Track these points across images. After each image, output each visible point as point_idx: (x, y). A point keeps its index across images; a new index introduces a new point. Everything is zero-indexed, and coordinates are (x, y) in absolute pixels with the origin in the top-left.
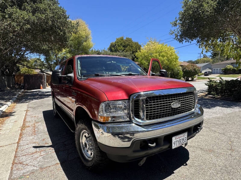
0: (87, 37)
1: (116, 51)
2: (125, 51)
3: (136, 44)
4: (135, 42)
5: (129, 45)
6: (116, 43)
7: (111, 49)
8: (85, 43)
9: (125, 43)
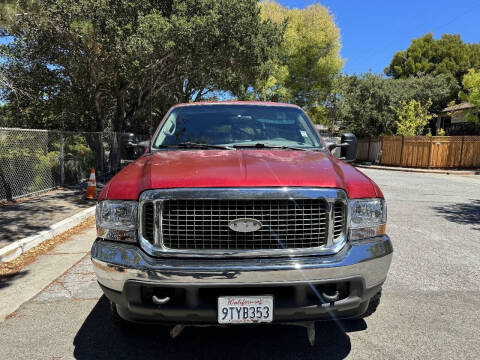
0: (329, 45)
1: (407, 73)
2: (435, 72)
3: (473, 50)
4: (472, 44)
5: (449, 55)
6: (410, 54)
7: (392, 71)
8: (322, 61)
9: (436, 51)
